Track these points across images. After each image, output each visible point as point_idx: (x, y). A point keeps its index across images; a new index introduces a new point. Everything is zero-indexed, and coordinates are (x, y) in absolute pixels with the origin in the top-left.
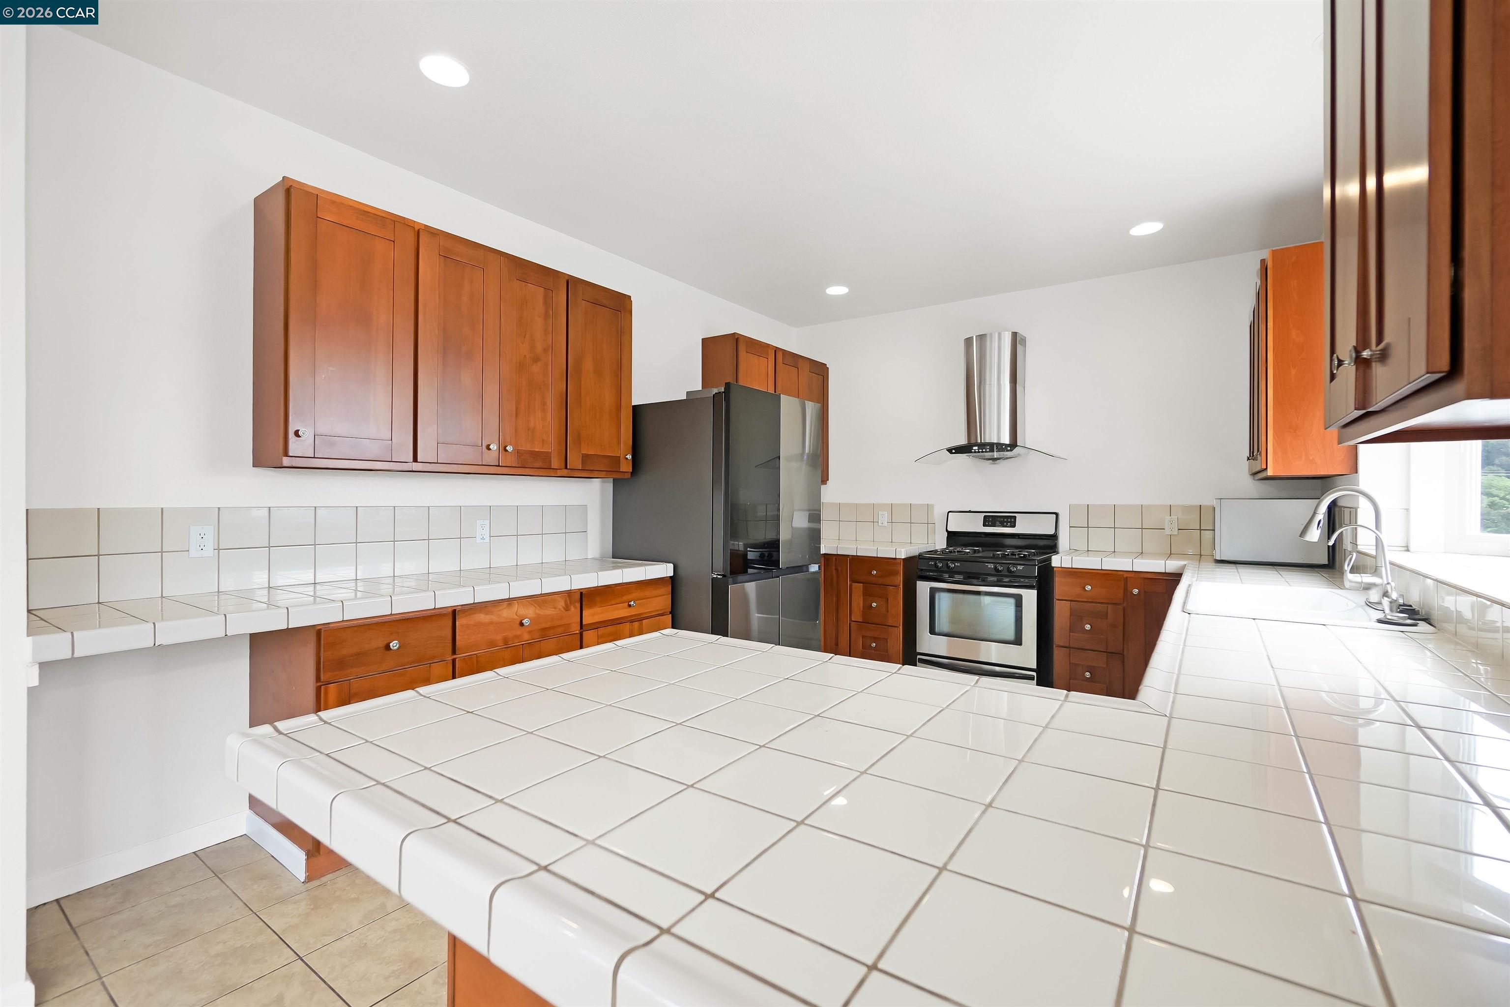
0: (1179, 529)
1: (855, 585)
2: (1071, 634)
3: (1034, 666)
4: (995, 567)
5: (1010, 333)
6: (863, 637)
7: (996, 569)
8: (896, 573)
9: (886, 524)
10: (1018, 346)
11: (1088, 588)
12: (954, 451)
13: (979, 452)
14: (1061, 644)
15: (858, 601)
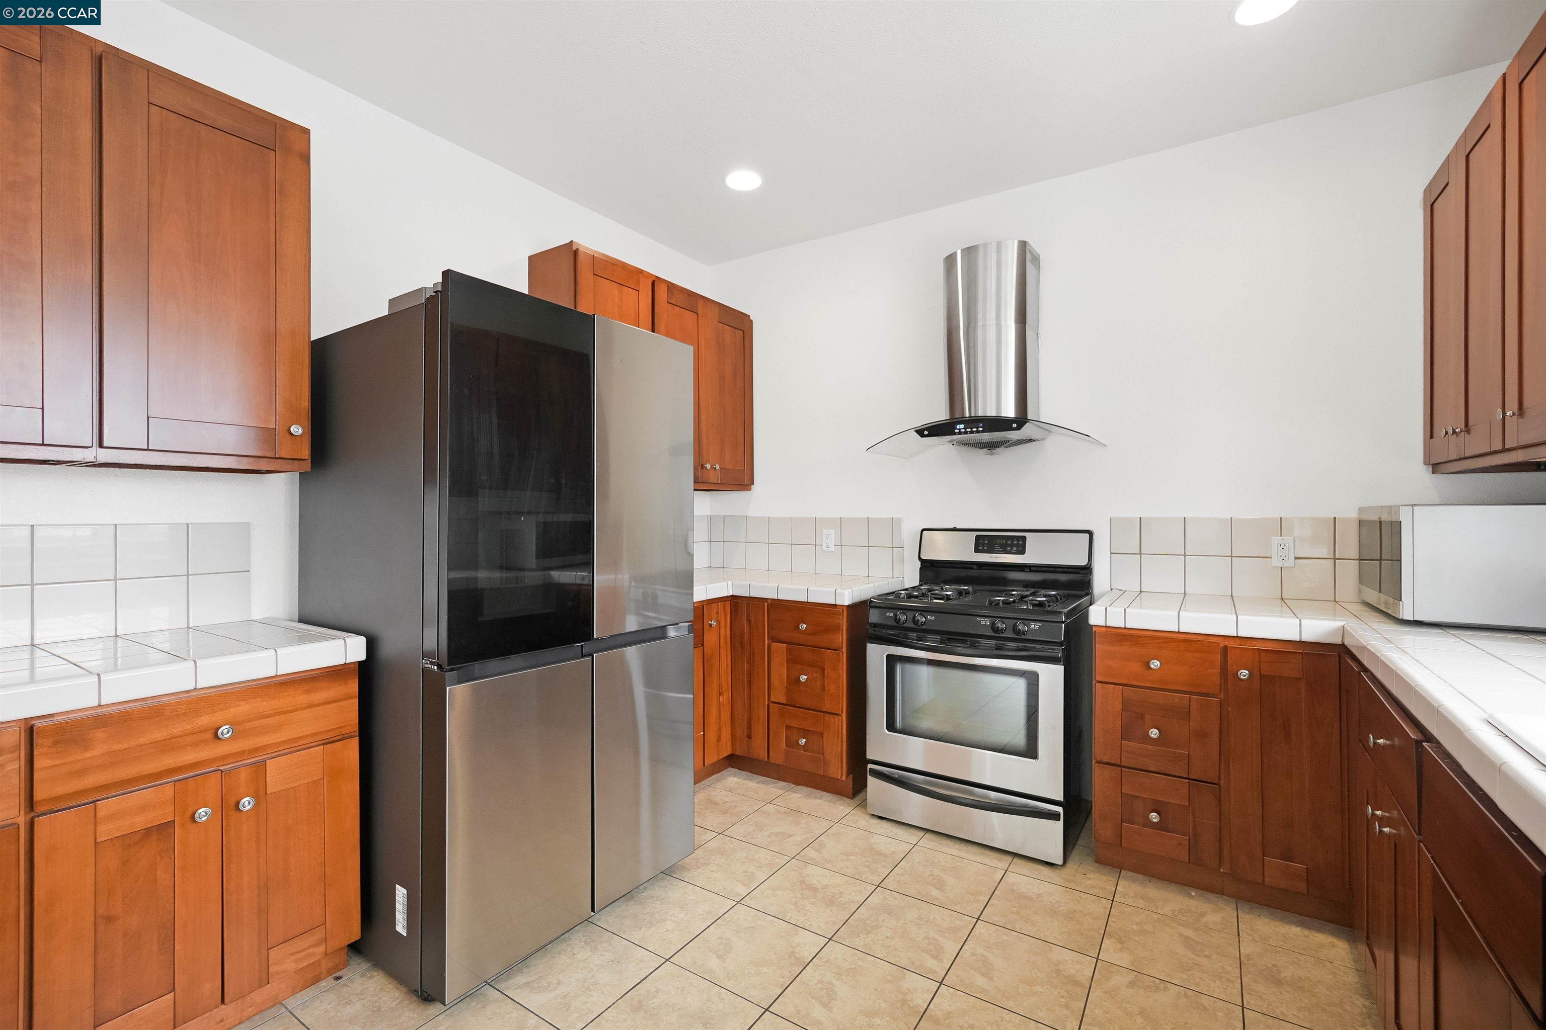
0: (1296, 558)
1: (775, 645)
2: (1123, 741)
3: (1060, 797)
4: (993, 624)
5: (1016, 242)
6: (787, 727)
7: (993, 627)
8: (837, 629)
9: (832, 548)
10: (1029, 265)
11: (1155, 664)
12: (926, 433)
13: (966, 433)
14: (1105, 759)
15: (780, 672)
